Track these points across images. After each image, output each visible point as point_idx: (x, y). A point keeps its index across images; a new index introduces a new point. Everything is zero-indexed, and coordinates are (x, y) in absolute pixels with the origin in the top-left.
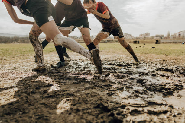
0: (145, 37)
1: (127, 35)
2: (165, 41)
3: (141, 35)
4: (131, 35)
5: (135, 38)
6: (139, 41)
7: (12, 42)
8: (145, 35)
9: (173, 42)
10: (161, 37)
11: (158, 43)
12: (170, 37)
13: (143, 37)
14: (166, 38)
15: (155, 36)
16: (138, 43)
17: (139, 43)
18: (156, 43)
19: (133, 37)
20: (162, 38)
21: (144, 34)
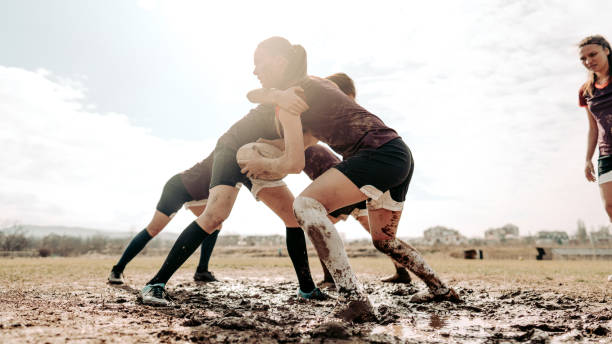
0: (503, 240)
1: (445, 233)
2: (570, 252)
3: (491, 232)
4: (456, 233)
5: (470, 241)
6: (481, 252)
7: (84, 253)
8: (503, 232)
9: (598, 256)
10: (560, 239)
11: (544, 257)
12: (588, 241)
13: (496, 237)
14: (575, 242)
15: (538, 235)
16: (478, 256)
17: (481, 257)
18: (540, 258)
19: (464, 238)
20: (560, 242)
21: (498, 230)
